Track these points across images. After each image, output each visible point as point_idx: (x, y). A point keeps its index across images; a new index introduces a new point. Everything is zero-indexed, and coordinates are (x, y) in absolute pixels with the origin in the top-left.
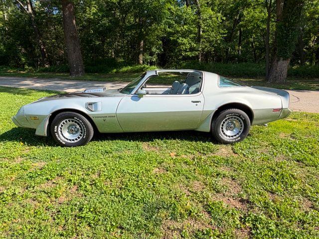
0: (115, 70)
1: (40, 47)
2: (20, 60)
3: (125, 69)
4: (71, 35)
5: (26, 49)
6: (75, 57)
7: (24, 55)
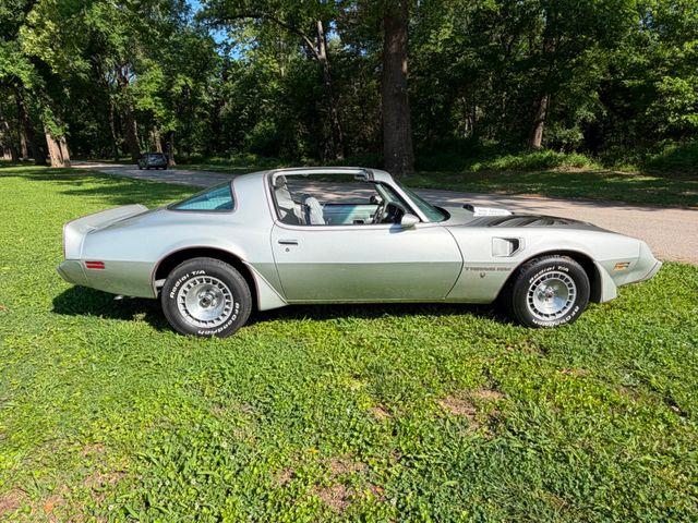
0: (477, 166)
1: (332, 121)
2: (297, 147)
3: (502, 162)
4: (396, 91)
5: (308, 125)
6: (398, 137)
7: (304, 137)
